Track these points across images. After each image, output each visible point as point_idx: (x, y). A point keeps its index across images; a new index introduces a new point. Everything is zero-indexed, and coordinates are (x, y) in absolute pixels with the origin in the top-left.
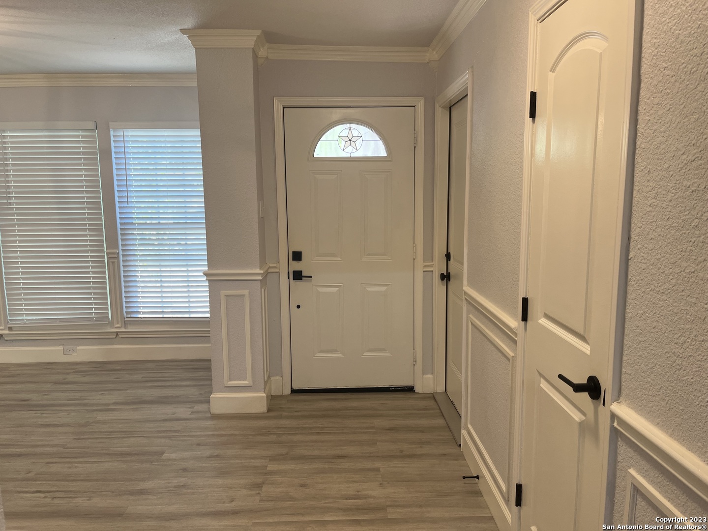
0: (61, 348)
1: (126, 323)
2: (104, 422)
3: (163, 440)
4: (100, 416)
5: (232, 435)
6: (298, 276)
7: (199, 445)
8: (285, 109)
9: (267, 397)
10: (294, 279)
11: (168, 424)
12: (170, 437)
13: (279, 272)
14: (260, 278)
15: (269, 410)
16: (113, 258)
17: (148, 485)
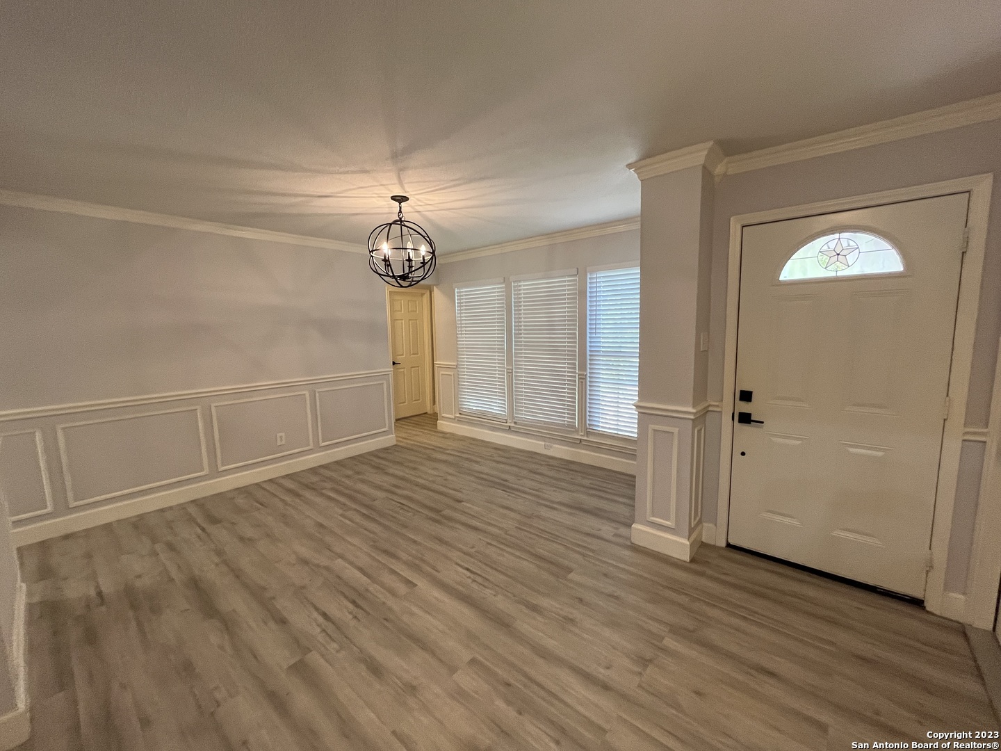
0: (543, 443)
1: (588, 434)
2: (544, 519)
3: (577, 556)
4: (544, 512)
5: (641, 576)
6: (745, 418)
7: (605, 575)
8: (744, 228)
9: (691, 545)
10: (740, 421)
11: (589, 540)
12: (584, 555)
13: (721, 412)
14: (692, 417)
15: (693, 560)
16: (583, 378)
17: (544, 602)
